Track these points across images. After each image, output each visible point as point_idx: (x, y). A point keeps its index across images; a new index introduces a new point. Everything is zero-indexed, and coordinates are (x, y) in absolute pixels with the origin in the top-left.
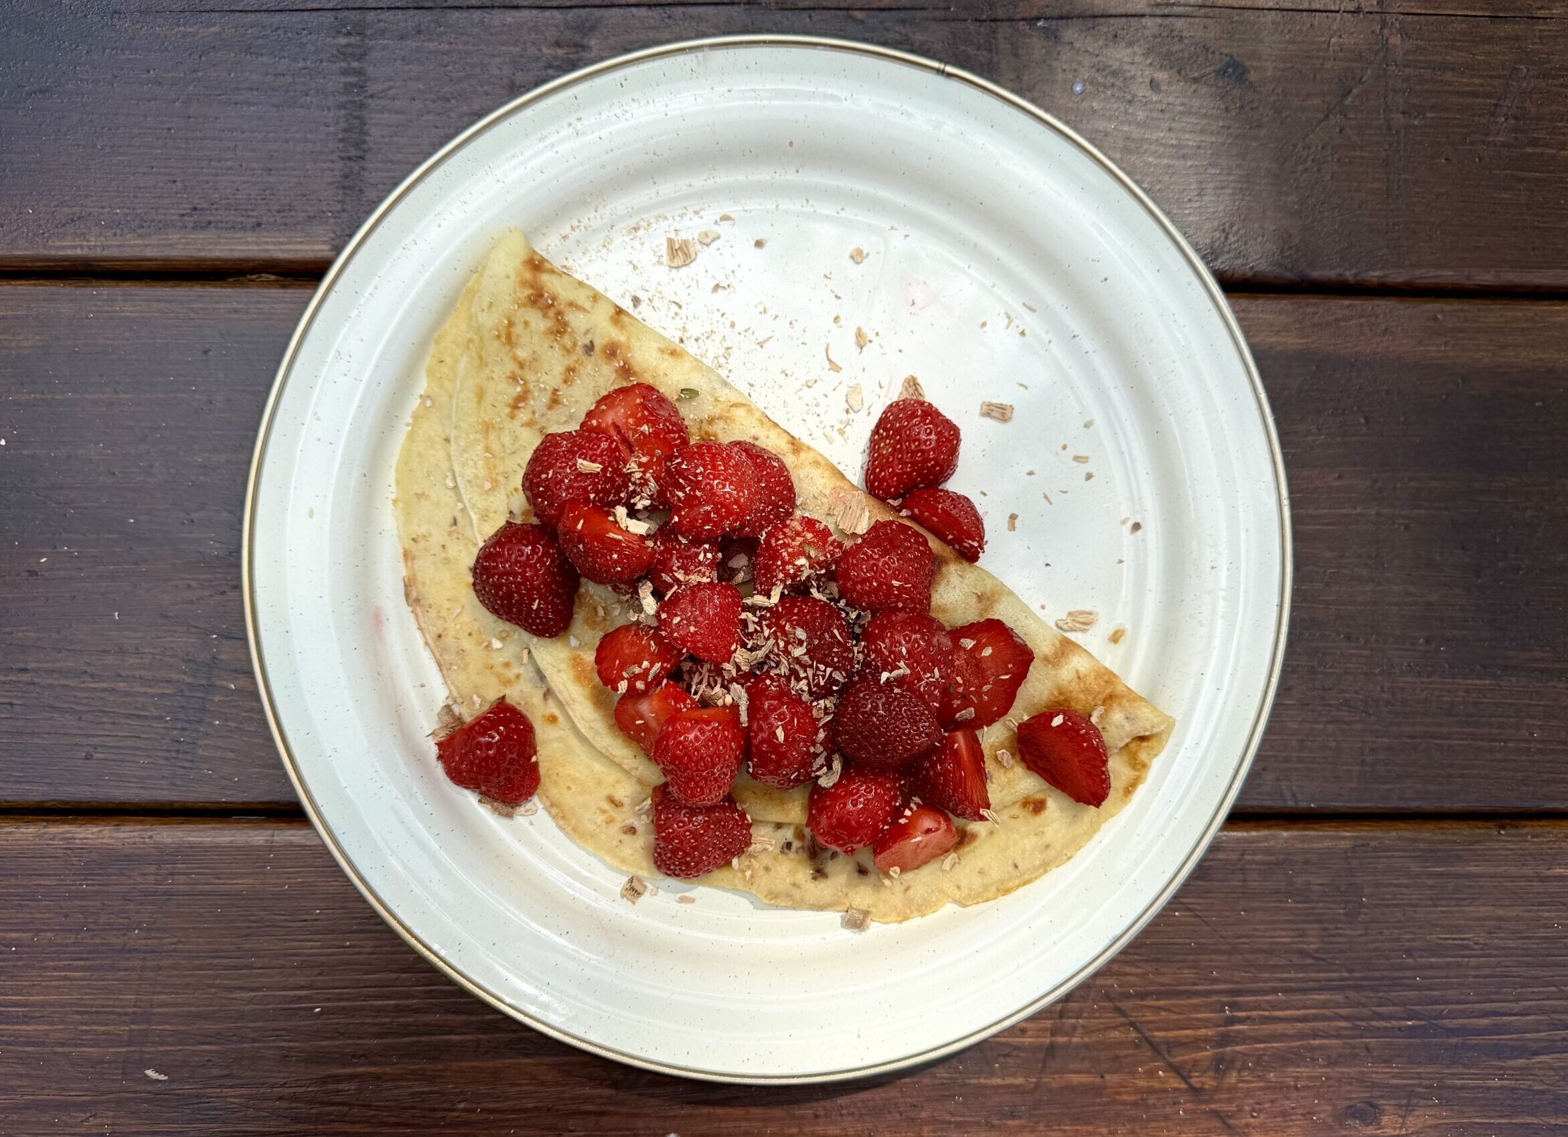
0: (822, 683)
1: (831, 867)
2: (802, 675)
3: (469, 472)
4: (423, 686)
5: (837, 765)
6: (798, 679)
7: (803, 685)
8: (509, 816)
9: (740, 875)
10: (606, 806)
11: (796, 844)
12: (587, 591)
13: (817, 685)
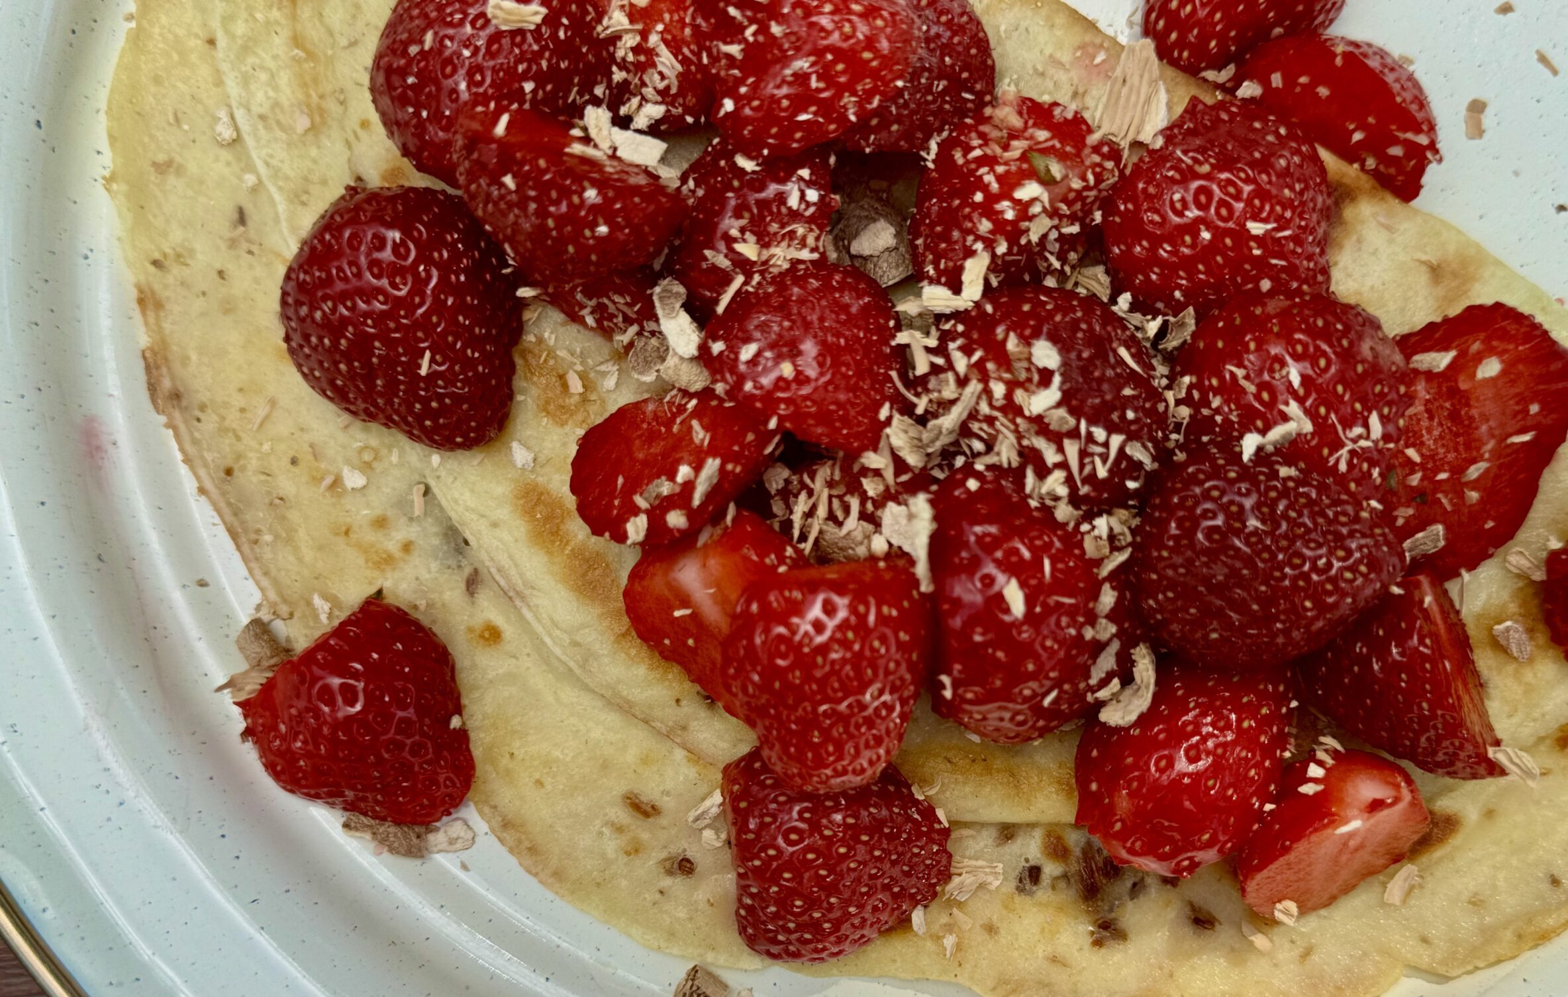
0: (1102, 472)
1: (1132, 915)
2: (1051, 456)
3: (261, 98)
4: (202, 584)
5: (1145, 668)
6: (1043, 472)
7: (1055, 483)
8: (416, 852)
9: (930, 945)
10: (622, 815)
11: (1051, 869)
12: (540, 340)
13: (1091, 479)
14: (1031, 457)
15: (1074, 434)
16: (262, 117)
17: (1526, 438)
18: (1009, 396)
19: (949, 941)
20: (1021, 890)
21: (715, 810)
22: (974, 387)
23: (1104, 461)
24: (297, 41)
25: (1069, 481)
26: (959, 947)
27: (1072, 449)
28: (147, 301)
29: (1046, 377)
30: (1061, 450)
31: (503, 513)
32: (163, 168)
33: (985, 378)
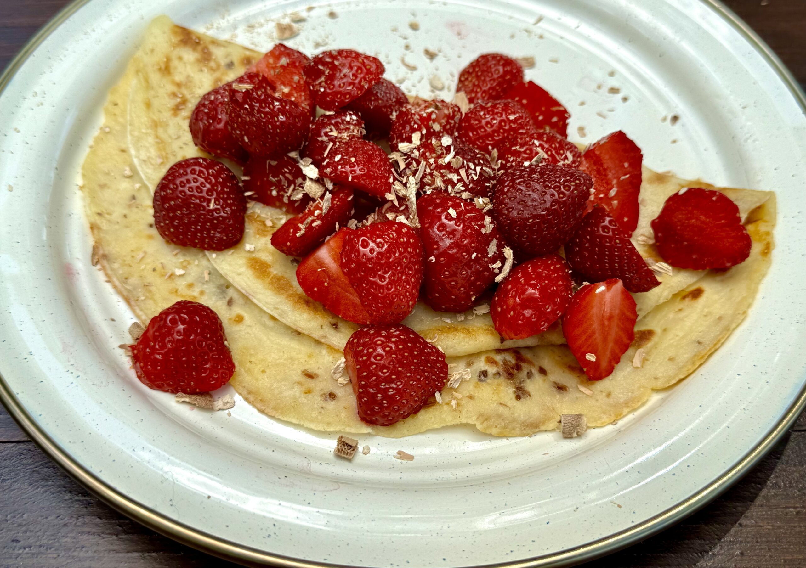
0: (475, 178)
1: (531, 386)
2: (455, 178)
7: (459, 186)
8: (210, 409)
9: (446, 408)
10: (304, 379)
11: (492, 370)
12: (254, 213)
14: (449, 182)
15: (463, 166)
16: (144, 161)
17: (627, 176)
18: (436, 162)
19: (454, 403)
20: (480, 380)
21: (343, 365)
22: (423, 163)
23: (476, 175)
24: (157, 137)
25: (465, 185)
26: (458, 405)
27: (463, 172)
28: (93, 227)
29: (448, 149)
30: (459, 174)
31: (243, 269)
32: (103, 186)
33: (426, 159)
